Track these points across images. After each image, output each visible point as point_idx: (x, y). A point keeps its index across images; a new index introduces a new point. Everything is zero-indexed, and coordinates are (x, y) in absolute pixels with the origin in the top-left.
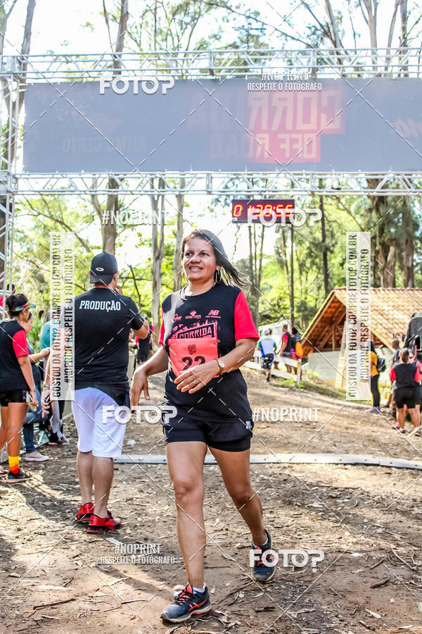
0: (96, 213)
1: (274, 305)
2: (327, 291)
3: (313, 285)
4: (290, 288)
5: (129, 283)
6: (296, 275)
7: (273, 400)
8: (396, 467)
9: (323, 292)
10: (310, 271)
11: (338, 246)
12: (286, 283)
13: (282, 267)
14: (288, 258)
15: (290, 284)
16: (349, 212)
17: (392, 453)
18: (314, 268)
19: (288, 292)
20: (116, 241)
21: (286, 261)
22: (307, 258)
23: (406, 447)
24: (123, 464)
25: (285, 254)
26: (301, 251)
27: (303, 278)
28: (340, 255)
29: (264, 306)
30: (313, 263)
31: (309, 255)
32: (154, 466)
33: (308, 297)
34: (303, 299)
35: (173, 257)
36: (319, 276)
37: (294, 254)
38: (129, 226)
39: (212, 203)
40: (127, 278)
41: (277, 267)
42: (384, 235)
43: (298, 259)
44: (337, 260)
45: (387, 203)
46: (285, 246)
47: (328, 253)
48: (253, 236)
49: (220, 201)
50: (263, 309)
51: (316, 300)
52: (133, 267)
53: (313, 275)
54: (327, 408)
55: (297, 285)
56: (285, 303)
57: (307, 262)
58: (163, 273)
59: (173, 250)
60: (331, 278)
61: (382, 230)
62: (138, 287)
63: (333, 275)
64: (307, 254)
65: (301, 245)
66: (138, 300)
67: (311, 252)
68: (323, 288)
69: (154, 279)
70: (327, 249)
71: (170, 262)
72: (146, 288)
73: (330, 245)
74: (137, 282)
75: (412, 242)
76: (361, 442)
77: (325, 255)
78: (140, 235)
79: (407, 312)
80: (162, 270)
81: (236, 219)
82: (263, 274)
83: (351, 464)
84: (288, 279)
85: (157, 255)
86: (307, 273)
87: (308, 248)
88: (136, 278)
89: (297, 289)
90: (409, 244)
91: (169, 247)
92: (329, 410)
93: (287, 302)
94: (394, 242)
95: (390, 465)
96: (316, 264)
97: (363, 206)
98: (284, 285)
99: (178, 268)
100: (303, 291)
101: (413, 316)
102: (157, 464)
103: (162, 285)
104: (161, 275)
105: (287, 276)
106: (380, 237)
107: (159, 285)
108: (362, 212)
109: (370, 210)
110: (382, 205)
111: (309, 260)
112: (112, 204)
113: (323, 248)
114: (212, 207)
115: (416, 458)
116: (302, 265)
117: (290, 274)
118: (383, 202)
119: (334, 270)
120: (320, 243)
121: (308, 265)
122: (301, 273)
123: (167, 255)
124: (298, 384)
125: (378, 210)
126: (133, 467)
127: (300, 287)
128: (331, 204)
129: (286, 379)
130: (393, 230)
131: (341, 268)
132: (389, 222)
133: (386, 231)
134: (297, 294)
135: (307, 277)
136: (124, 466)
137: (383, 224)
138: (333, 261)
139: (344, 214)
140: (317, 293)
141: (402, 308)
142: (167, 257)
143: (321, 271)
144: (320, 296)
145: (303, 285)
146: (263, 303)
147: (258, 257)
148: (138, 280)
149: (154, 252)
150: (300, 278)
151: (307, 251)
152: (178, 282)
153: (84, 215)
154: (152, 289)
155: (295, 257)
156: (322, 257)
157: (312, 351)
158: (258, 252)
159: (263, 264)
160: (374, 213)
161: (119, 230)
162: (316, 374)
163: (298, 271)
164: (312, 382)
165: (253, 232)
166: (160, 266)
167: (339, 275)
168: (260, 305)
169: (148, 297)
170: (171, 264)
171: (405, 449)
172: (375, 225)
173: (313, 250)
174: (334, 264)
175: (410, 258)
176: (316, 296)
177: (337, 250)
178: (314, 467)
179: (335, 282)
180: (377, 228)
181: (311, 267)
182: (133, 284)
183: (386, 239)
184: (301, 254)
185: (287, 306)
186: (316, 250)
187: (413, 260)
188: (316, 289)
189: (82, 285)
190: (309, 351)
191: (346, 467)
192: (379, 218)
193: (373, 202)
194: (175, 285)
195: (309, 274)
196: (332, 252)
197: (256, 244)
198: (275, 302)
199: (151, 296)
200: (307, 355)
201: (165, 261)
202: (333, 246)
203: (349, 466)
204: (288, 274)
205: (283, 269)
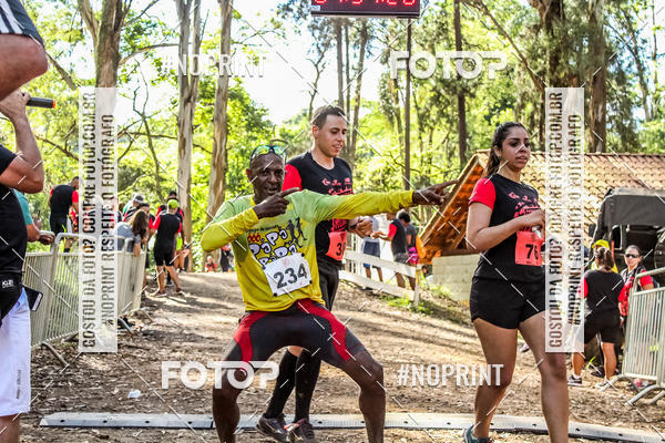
0: (85, 25)
1: (377, 183)
2: (464, 159)
3: (440, 151)
4: (404, 154)
5: (141, 142)
6: (414, 133)
7: (375, 330)
8: (585, 438)
9: (456, 161)
10: (437, 127)
11: (483, 87)
12: (397, 148)
13: (391, 119)
14: (401, 105)
15: (404, 147)
16: (502, 32)
17: (576, 415)
18: (444, 120)
19: (400, 160)
20: (119, 72)
21: (398, 109)
22: (431, 105)
23: (599, 406)
24: (118, 428)
25: (397, 100)
26: (423, 95)
27: (425, 137)
28: (485, 102)
29: (362, 182)
30: (442, 114)
31: (436, 100)
32: (172, 431)
33: (433, 169)
34: (424, 173)
35: (214, 101)
36: (451, 135)
37: (412, 98)
38: (141, 49)
39: (278, 13)
40: (138, 134)
41: (383, 121)
42: (559, 68)
43: (417, 108)
44: (481, 110)
45: (564, 16)
46: (397, 86)
47: (467, 98)
48: (344, 69)
49: (291, 10)
50: (359, 188)
51: (446, 173)
52: (147, 115)
53: (440, 134)
54: (465, 344)
55: (414, 149)
56: (394, 179)
57: (432, 112)
58: (197, 126)
59: (214, 89)
60: (470, 138)
61: (555, 61)
62: (155, 149)
63: (474, 133)
64: (432, 99)
65: (422, 84)
66: (154, 169)
67: (440, 94)
68: (457, 153)
69: (182, 136)
70: (465, 90)
71: (208, 108)
72: (168, 151)
73: (470, 84)
74: (153, 140)
75: (603, 81)
76: (523, 396)
77: (462, 101)
78: (159, 64)
79: (597, 192)
80: (195, 122)
81: (318, 8)
82: (361, 131)
83: (511, 432)
84: (400, 139)
85: (186, 95)
86: (432, 129)
87: (434, 89)
88: (152, 133)
89: (415, 156)
90: (598, 85)
91: (206, 84)
92: (467, 347)
93: (399, 177)
94: (575, 80)
95: (577, 433)
96: (448, 116)
97: (525, 22)
98: (394, 148)
99: (222, 118)
100: (425, 159)
101: (608, 194)
102: (179, 428)
103: (195, 146)
104: (192, 129)
105: (398, 136)
106: (552, 72)
107: (189, 145)
108: (523, 30)
109: (537, 28)
110: (555, 18)
111: (435, 109)
112: (111, 7)
113: (459, 89)
114: (279, 19)
115: (617, 424)
116: (422, 118)
117: (404, 132)
118: (558, 14)
119: (476, 126)
120: (453, 81)
121: (434, 117)
122: (422, 130)
123: (203, 96)
124: (416, 304)
125: (549, 28)
126: (135, 434)
127: (419, 155)
128: (473, 19)
129: (396, 297)
130: (572, 62)
131: (487, 123)
132: (566, 48)
133: (562, 61)
134: (415, 164)
135: (431, 137)
136: (119, 433)
137: (558, 50)
138: (473, 112)
139: (493, 36)
140: (446, 162)
141: (588, 185)
142: (202, 100)
143: (454, 128)
144: (452, 168)
145: (424, 149)
146: (359, 177)
147: (353, 104)
148: (156, 137)
149: (182, 91)
150: (420, 138)
151: (432, 94)
152: (221, 142)
153: (67, 28)
154: (177, 153)
155: (412, 104)
156: (456, 106)
157: (438, 254)
158: (353, 95)
159: (361, 117)
160: (542, 35)
161: (124, 55)
162: (445, 290)
163: (417, 126)
164: (438, 303)
165: (344, 62)
166: (192, 115)
167: (483, 135)
168: (354, 180)
169: (171, 166)
170: (210, 112)
171: (598, 409)
172: (545, 50)
173: (443, 91)
174: (475, 117)
175: (601, 107)
176: (445, 168)
177: (480, 93)
178: (446, 436)
179: (478, 145)
180: (547, 56)
181: (438, 119)
182: (146, 144)
183: (562, 75)
184: (421, 99)
185: (397, 184)
186: (447, 92)
187: (604, 111)
188: (445, 157)
189: (62, 145)
190: (434, 253)
191: (501, 435)
192: (550, 40)
193: (541, 15)
194: (216, 146)
195: (435, 132)
196: (473, 96)
197: (349, 81)
198: (379, 177)
199: (176, 164)
200: (430, 260)
201: (200, 108)
202: (475, 86)
203: (507, 435)
204: (400, 131)
205: (392, 123)
